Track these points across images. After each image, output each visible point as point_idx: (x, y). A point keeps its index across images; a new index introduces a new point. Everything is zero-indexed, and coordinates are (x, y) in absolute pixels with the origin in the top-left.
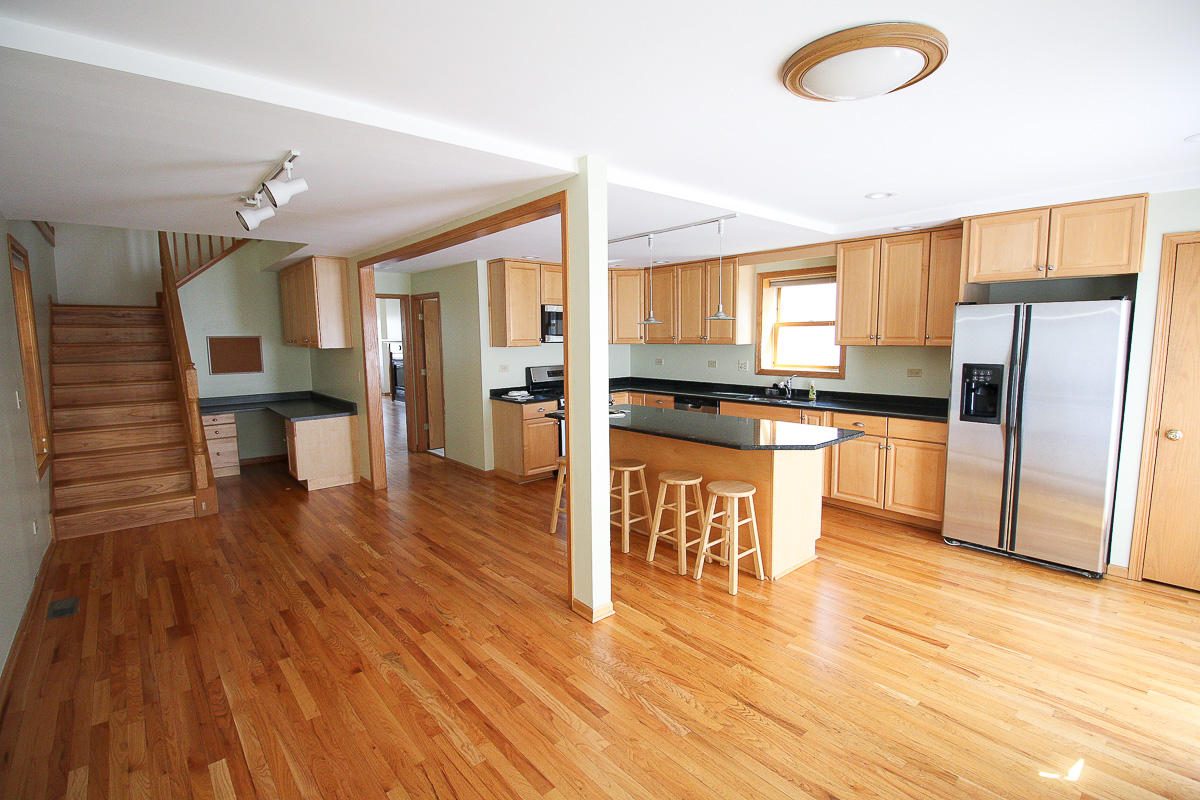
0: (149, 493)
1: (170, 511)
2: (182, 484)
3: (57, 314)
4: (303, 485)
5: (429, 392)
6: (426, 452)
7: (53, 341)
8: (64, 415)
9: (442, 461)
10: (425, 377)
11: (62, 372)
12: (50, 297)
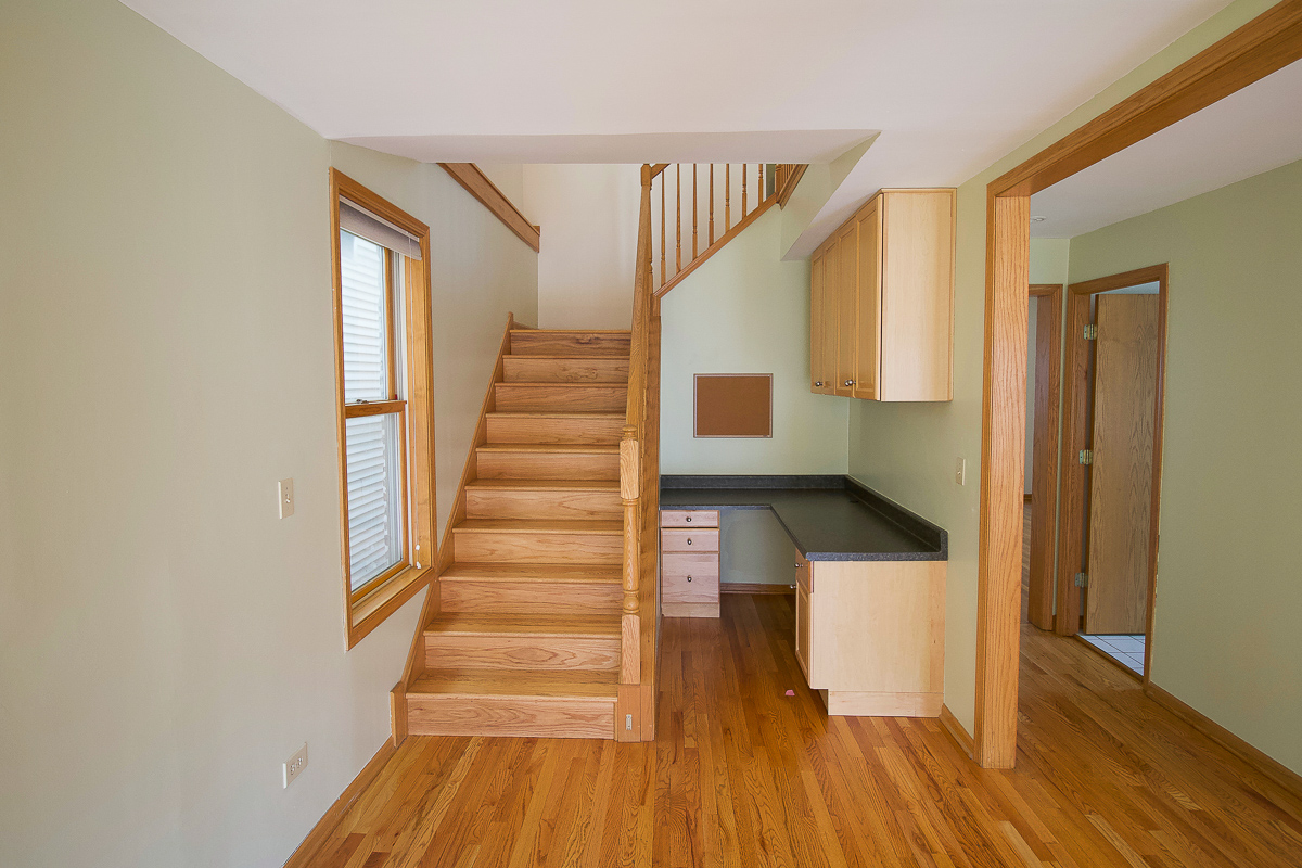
0: (553, 665)
1: (573, 717)
2: (607, 659)
3: (516, 338)
4: (819, 699)
5: (1096, 504)
6: (1074, 637)
7: (500, 376)
8: (479, 497)
9: (1136, 686)
10: (1089, 468)
11: (498, 424)
12: (512, 316)
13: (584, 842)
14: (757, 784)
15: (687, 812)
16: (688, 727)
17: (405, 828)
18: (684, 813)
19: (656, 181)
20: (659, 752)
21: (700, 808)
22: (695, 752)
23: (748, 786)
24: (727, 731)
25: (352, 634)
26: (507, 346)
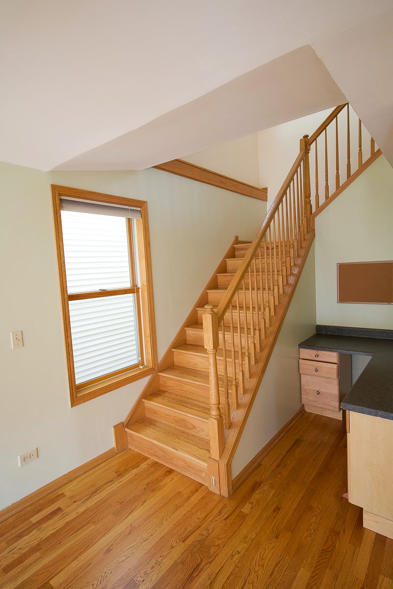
0: (194, 432)
3: (238, 249)
8: (191, 333)
12: (237, 237)
13: (134, 551)
14: (261, 563)
15: (202, 561)
16: (256, 496)
17: (80, 500)
18: (199, 561)
19: (313, 146)
20: (225, 506)
21: (210, 563)
22: (243, 517)
23: (254, 562)
24: (277, 509)
25: (75, 400)
26: (232, 254)
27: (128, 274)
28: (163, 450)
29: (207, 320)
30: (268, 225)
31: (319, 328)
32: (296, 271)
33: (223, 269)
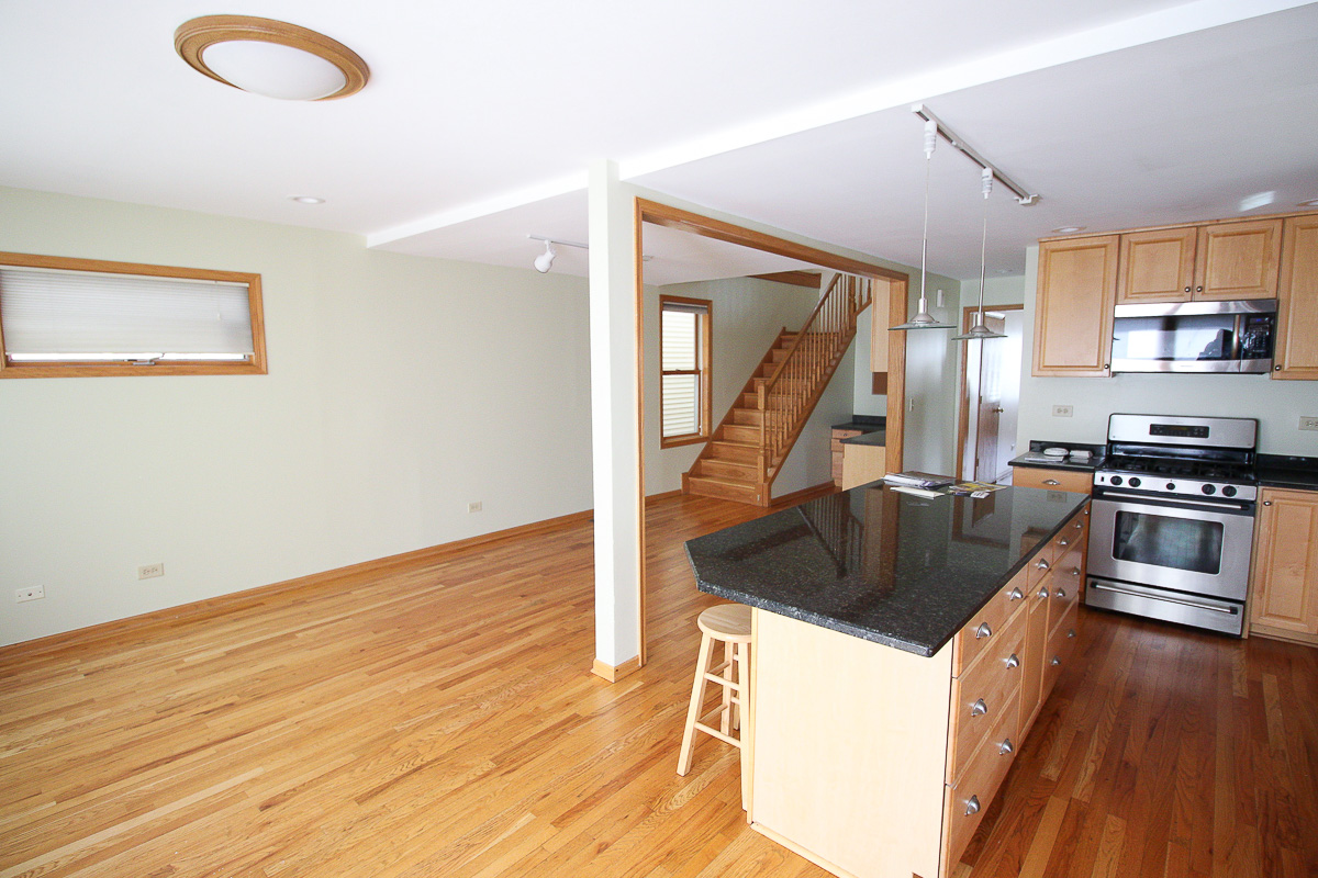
0: (743, 478)
1: (741, 494)
3: (785, 340)
12: (784, 328)
25: (663, 446)
26: (778, 345)
27: (693, 360)
28: (721, 487)
29: (761, 390)
30: (819, 309)
31: (855, 417)
32: (833, 363)
33: (769, 359)
